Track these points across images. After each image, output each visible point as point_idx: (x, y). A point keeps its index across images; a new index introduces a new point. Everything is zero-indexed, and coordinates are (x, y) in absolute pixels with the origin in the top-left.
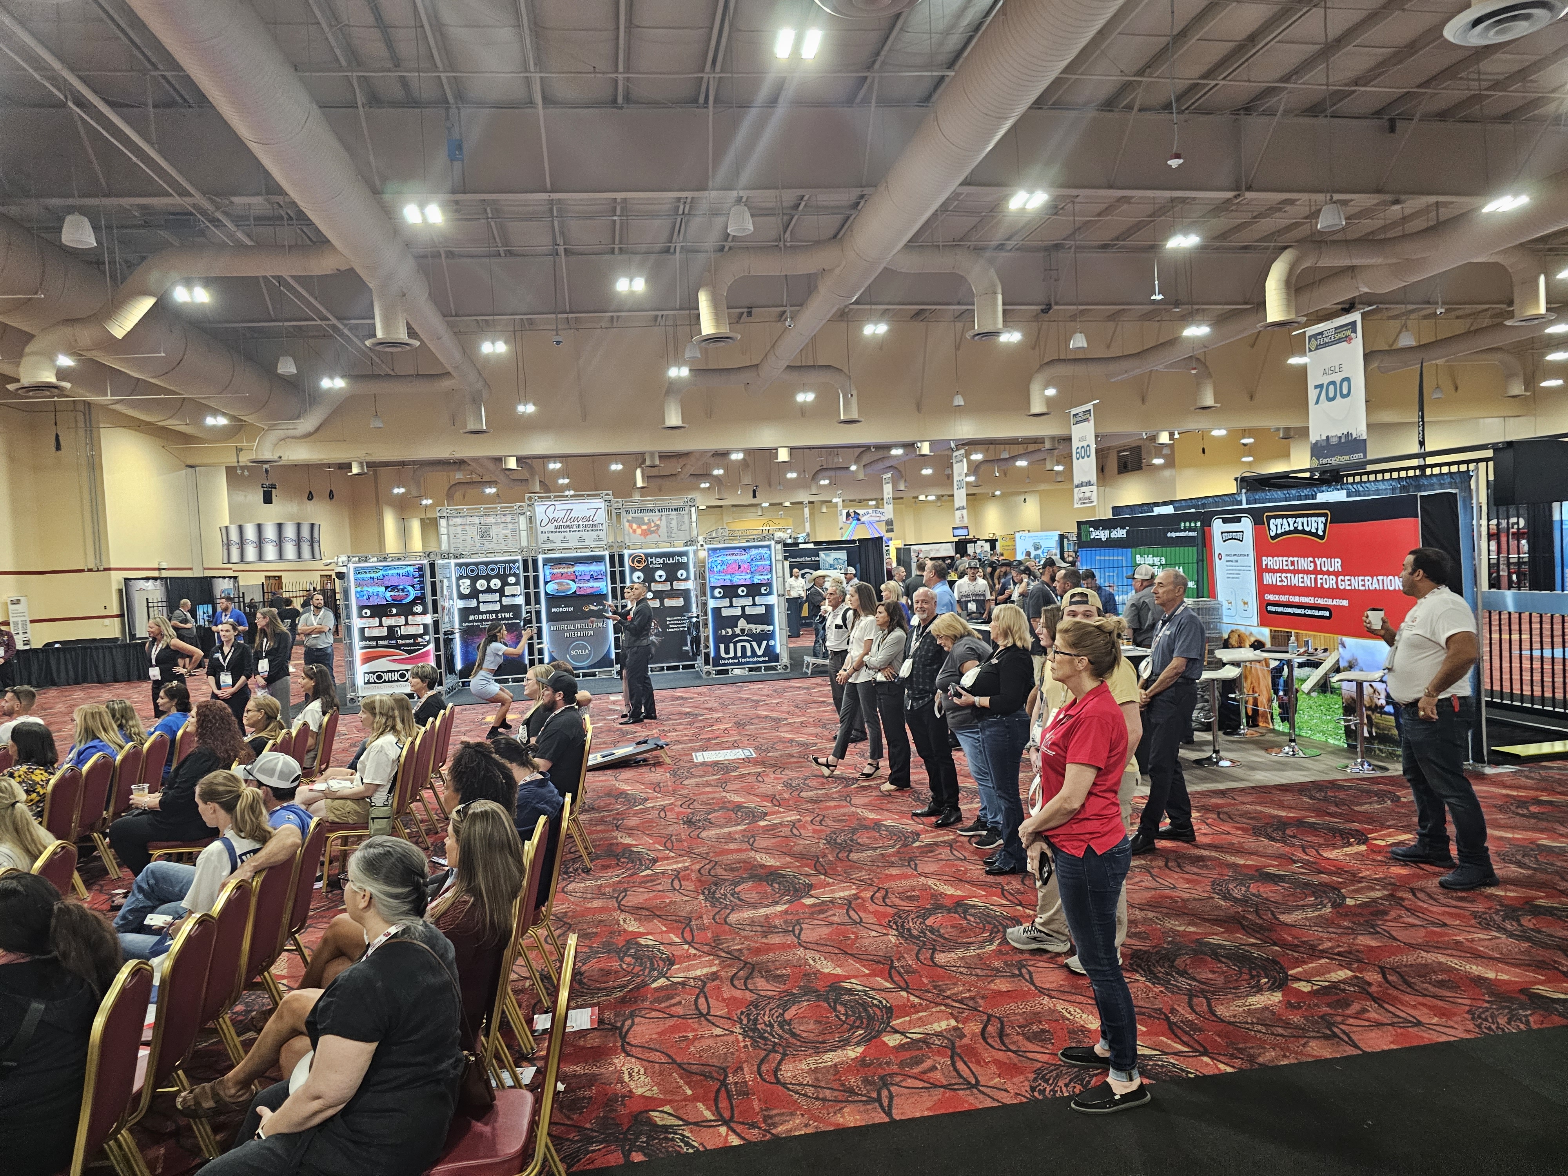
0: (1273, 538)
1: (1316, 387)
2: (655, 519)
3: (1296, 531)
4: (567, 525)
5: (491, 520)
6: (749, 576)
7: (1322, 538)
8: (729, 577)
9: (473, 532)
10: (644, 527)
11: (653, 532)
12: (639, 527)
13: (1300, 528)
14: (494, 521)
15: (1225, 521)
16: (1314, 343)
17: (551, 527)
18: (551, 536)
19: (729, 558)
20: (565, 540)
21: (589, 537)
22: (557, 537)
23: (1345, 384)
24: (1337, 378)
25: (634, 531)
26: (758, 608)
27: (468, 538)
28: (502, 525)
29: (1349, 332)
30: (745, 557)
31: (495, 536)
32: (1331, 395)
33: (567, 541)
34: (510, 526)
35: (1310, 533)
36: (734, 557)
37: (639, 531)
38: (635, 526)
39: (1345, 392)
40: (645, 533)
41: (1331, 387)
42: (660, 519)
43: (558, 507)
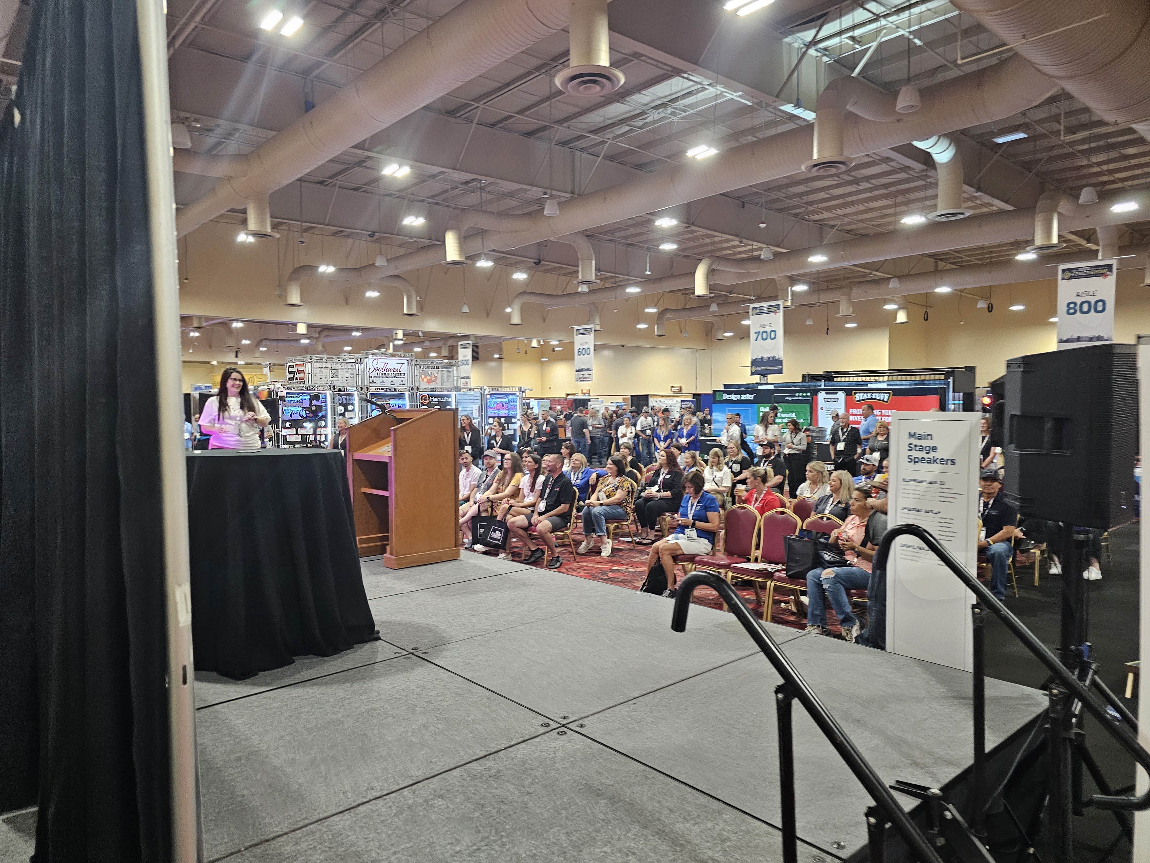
0: (857, 401)
1: (756, 333)
2: (435, 373)
3: (871, 399)
4: (383, 374)
5: (339, 366)
6: (507, 412)
7: (887, 402)
8: (497, 411)
9: (327, 373)
10: (428, 378)
11: (433, 381)
12: (425, 377)
13: (874, 397)
14: (340, 367)
15: (827, 393)
16: (755, 312)
17: (375, 374)
18: (375, 380)
19: (498, 400)
20: (383, 383)
21: (397, 382)
22: (378, 380)
23: (773, 333)
24: (769, 330)
25: (423, 380)
26: (510, 431)
27: (324, 378)
28: (345, 370)
29: (775, 309)
30: (506, 400)
31: (340, 377)
32: (764, 337)
33: (384, 383)
34: (350, 370)
35: (879, 400)
36: (500, 400)
37: (425, 380)
38: (423, 376)
39: (773, 336)
40: (429, 382)
41: (765, 334)
42: (438, 373)
43: (380, 361)
